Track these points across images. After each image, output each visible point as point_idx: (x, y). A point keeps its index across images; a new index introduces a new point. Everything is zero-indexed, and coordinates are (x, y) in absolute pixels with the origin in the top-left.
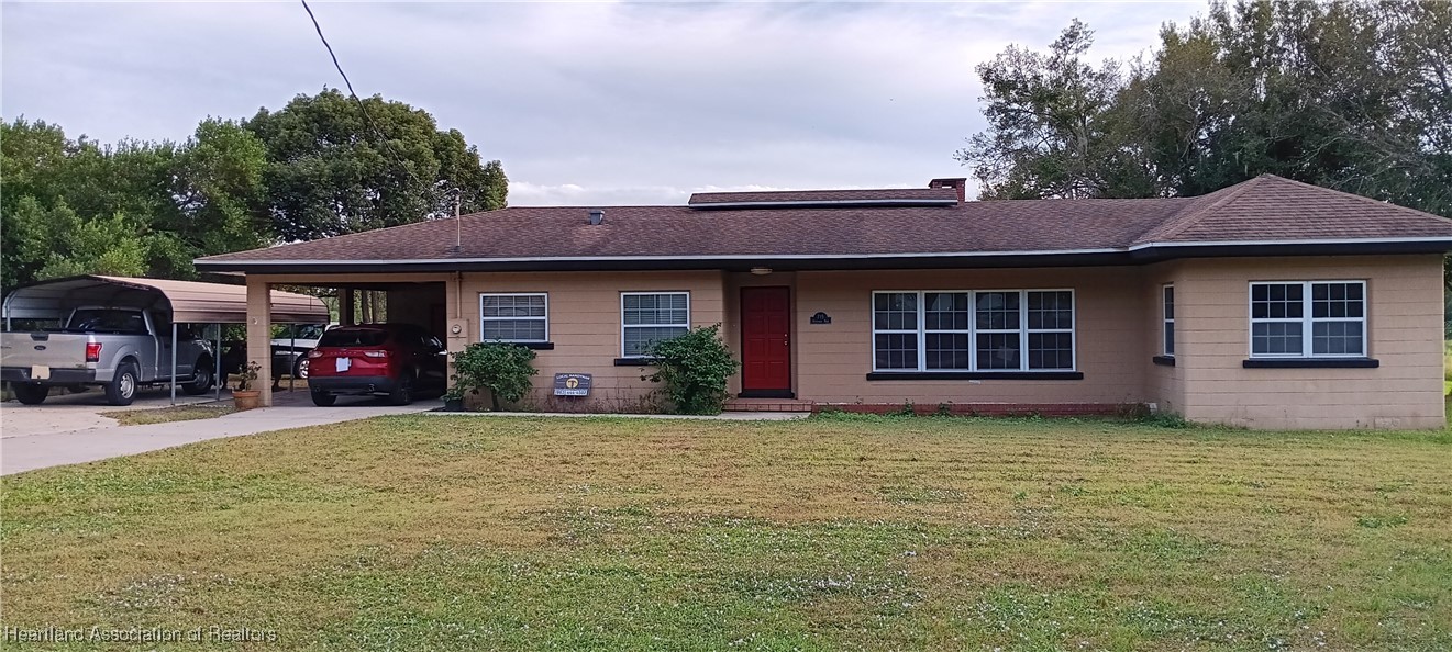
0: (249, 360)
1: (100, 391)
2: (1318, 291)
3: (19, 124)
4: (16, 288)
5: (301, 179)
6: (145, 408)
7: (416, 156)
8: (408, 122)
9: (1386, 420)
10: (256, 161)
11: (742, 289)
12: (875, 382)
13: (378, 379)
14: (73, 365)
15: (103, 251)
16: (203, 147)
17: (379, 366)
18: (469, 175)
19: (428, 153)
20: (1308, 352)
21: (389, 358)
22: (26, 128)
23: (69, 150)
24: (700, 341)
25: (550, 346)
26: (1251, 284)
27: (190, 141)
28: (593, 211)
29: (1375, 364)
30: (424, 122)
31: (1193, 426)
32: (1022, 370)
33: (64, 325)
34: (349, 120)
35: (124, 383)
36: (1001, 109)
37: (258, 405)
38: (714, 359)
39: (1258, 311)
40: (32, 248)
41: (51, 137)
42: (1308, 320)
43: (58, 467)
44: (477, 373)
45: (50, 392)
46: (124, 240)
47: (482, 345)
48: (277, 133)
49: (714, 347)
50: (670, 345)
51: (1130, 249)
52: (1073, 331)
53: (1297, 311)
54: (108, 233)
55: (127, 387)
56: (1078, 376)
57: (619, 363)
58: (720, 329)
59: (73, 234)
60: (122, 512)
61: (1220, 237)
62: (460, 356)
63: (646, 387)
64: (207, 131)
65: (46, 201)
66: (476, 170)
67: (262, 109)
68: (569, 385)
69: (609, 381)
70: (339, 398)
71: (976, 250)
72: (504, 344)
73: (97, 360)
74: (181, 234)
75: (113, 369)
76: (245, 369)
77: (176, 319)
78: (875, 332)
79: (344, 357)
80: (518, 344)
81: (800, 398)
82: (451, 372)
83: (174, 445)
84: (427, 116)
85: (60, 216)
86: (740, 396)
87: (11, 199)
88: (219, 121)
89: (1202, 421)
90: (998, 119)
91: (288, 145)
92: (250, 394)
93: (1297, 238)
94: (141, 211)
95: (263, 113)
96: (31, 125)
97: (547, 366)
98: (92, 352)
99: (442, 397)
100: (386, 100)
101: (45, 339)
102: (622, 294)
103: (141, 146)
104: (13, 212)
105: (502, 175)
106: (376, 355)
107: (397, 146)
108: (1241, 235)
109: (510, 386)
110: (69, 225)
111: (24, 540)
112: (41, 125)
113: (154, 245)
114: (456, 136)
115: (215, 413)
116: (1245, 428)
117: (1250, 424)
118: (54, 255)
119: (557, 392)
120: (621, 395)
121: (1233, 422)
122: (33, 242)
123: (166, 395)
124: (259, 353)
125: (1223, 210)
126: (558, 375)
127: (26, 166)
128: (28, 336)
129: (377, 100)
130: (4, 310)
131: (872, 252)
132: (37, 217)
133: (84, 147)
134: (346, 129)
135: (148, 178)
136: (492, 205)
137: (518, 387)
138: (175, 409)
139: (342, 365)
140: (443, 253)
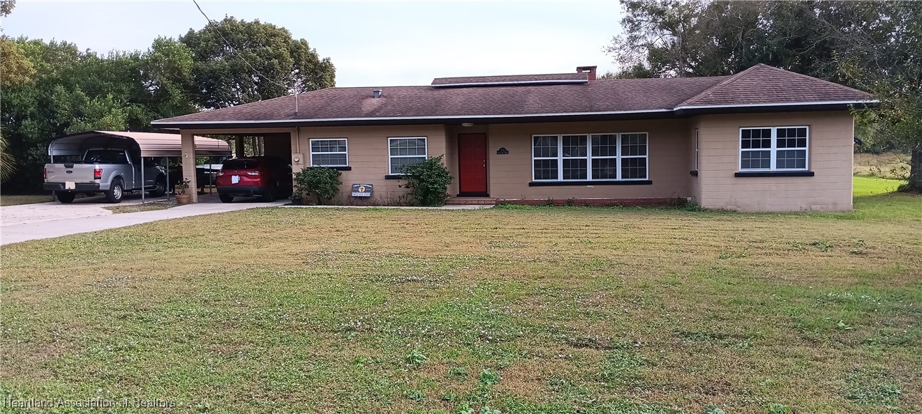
0: (184, 178)
1: (103, 195)
2: (780, 133)
3: (52, 43)
4: (54, 139)
5: (213, 71)
6: (128, 204)
7: (279, 56)
8: (275, 36)
9: (818, 206)
10: (187, 62)
11: (459, 135)
12: (533, 188)
13: (255, 188)
14: (88, 181)
15: (102, 116)
16: (156, 54)
17: (256, 180)
18: (312, 67)
19: (286, 54)
20: (773, 167)
21: (261, 176)
22: (56, 46)
23: (81, 57)
24: (431, 165)
25: (349, 169)
26: (741, 129)
27: (149, 50)
28: (375, 90)
29: (812, 174)
30: (283, 35)
31: (705, 210)
32: (617, 180)
33: (82, 158)
34: (240, 36)
35: (116, 191)
36: (630, 21)
37: (190, 202)
38: (439, 175)
39: (745, 145)
40: (63, 115)
41: (70, 50)
42: (774, 149)
43: (79, 234)
44: (309, 184)
45: (76, 196)
46: (113, 109)
47: (311, 168)
48: (199, 44)
49: (439, 168)
50: (414, 168)
51: (675, 110)
52: (647, 157)
53: (768, 144)
54: (104, 106)
55: (118, 193)
56: (649, 183)
57: (388, 177)
58: (444, 158)
59: (85, 107)
60: (109, 253)
61: (720, 103)
62: (298, 174)
63: (402, 191)
64: (158, 45)
65: (70, 88)
66: (316, 63)
67: (191, 29)
68: (360, 190)
69: (383, 189)
70: (234, 199)
71: (587, 111)
72: (323, 168)
73: (100, 178)
74: (146, 105)
75: (109, 183)
76: (182, 182)
77: (143, 155)
78: (534, 158)
79: (236, 175)
80: (330, 168)
81: (491, 196)
82: (294, 183)
83: (139, 223)
84: (286, 32)
85: (77, 97)
86: (458, 196)
87: (50, 87)
88: (165, 38)
89: (710, 207)
90: (628, 27)
91: (205, 51)
92: (185, 196)
93: (765, 102)
94: (122, 92)
95: (191, 32)
96: (59, 43)
97: (348, 179)
98: (97, 174)
99: (289, 198)
100: (262, 23)
101: (72, 167)
102: (389, 139)
103: (121, 54)
104: (52, 94)
105: (332, 65)
106: (254, 174)
107: (268, 51)
108: (733, 101)
109: (327, 191)
110: (83, 102)
111: (63, 264)
112: (65, 44)
113: (131, 112)
114: (304, 43)
115: (165, 207)
116: (735, 211)
117: (738, 209)
118: (75, 119)
119: (354, 194)
120: (389, 195)
121: (729, 208)
122: (63, 112)
123: (138, 197)
124: (189, 174)
125: (727, 87)
126: (354, 185)
127: (57, 68)
128: (62, 165)
129: (257, 23)
130: (49, 151)
131: (528, 113)
132: (65, 97)
133: (89, 55)
134: (238, 41)
135: (126, 73)
136: (326, 84)
137: (331, 192)
138: (144, 205)
139: (235, 179)
140: (288, 116)
